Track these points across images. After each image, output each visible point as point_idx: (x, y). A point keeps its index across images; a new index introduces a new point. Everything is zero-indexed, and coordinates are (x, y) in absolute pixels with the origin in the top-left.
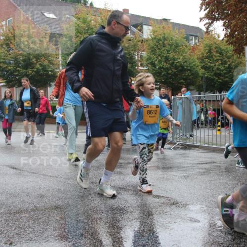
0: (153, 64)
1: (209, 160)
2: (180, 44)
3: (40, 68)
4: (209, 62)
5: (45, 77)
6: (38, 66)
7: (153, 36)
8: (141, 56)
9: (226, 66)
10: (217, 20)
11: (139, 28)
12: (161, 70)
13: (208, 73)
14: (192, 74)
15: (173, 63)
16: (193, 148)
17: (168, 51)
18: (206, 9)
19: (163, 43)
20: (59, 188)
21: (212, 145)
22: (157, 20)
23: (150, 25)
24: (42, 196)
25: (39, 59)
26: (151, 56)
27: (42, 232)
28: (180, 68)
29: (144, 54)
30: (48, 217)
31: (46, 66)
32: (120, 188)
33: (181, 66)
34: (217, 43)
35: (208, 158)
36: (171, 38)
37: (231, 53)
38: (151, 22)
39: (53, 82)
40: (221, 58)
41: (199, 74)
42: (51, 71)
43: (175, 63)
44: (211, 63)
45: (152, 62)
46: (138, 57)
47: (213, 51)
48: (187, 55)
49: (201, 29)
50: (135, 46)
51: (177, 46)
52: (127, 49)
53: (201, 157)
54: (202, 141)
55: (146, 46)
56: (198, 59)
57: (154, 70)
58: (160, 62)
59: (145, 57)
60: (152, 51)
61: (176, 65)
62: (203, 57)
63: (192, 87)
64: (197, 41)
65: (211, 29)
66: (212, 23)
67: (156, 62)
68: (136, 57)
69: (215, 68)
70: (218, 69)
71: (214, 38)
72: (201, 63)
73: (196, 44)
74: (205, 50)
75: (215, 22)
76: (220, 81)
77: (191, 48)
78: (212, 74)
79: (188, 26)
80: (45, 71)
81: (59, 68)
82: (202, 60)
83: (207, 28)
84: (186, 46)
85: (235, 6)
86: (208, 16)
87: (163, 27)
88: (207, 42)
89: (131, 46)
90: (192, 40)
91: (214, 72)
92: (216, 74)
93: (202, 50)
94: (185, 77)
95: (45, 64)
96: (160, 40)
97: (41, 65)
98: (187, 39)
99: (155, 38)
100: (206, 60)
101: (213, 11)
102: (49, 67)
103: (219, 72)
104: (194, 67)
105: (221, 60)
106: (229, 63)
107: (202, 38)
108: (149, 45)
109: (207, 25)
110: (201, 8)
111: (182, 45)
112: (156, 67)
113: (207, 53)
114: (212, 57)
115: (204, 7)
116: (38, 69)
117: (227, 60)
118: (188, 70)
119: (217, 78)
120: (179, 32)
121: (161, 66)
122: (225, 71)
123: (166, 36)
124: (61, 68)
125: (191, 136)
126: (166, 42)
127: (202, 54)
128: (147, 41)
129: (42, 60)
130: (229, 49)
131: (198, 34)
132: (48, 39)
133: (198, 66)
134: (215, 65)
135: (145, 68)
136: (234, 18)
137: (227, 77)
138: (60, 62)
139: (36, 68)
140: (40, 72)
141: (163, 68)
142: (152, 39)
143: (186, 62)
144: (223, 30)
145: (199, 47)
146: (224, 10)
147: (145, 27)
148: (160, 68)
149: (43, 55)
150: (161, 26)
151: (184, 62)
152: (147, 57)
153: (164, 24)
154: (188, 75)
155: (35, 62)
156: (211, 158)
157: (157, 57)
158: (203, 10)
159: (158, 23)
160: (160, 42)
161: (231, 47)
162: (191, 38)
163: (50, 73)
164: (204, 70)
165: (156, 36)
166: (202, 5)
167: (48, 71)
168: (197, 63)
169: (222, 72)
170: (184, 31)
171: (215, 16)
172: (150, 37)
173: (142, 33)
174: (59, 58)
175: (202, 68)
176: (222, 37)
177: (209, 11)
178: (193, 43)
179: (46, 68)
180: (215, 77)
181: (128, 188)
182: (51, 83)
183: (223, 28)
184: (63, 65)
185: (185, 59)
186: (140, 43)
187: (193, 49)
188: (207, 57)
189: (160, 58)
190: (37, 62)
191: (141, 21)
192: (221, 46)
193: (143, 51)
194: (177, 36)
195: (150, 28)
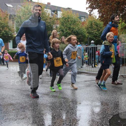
0: (63, 31)
1: (90, 79)
2: (76, 21)
3: (5, 33)
4: (91, 30)
5: (7, 37)
6: (3, 31)
7: (62, 17)
8: (56, 27)
9: (100, 32)
10: (95, 8)
11: (55, 12)
12: (67, 34)
13: (90, 35)
14: (83, 36)
15: (73, 30)
16: (82, 74)
17: (70, 24)
18: (90, 3)
19: (68, 20)
20: (13, 94)
21: (92, 72)
22: (65, 8)
23: (61, 11)
24: (4, 99)
25: (4, 28)
26: (62, 27)
27: (3, 117)
28: (76, 33)
29: (58, 26)
30: (6, 109)
31: (7, 31)
32: (44, 94)
33: (77, 32)
34: (95, 20)
35: (90, 78)
36: (72, 18)
37: (102, 25)
38: (62, 9)
39: (11, 40)
40: (97, 28)
41: (86, 36)
42: (10, 34)
43: (74, 30)
44: (92, 31)
45: (62, 30)
46: (55, 27)
47: (93, 25)
48: (80, 26)
49: (87, 13)
50: (53, 22)
51: (75, 22)
52: (49, 23)
53: (86, 78)
54: (87, 70)
55: (59, 21)
56: (85, 28)
57: (63, 34)
58: (66, 30)
59: (59, 27)
60: (62, 24)
61: (74, 31)
62: (88, 27)
63: (82, 43)
64: (85, 19)
65: (92, 13)
66: (92, 10)
67: (64, 30)
68: (54, 27)
69: (94, 33)
70: (95, 33)
71: (94, 18)
72: (87, 30)
73: (84, 21)
74: (89, 24)
75: (94, 10)
76: (97, 39)
77: (82, 23)
78: (92, 36)
79: (81, 12)
80: (7, 34)
81: (14, 33)
82: (87, 29)
83: (90, 13)
84: (79, 22)
85: (104, 2)
86: (90, 7)
87: (68, 12)
88: (90, 20)
89: (51, 22)
90: (82, 19)
91: (94, 35)
92: (94, 36)
93: (87, 24)
94: (79, 38)
95: (7, 30)
96: (66, 18)
97: (5, 31)
98: (80, 18)
99: (64, 18)
100: (90, 29)
101: (93, 4)
102: (9, 32)
103: (96, 35)
104: (83, 32)
105: (97, 29)
106: (101, 31)
107: (88, 18)
108: (60, 21)
109: (90, 11)
110: (87, 3)
111: (77, 21)
112: (64, 32)
113: (90, 25)
114: (92, 27)
115: (88, 2)
116: (3, 33)
117: (100, 29)
118: (80, 34)
119: (95, 38)
120: (76, 15)
121: (67, 32)
122: (99, 35)
123: (69, 16)
124: (15, 32)
125: (81, 67)
126: (69, 20)
127: (88, 26)
128: (59, 19)
129: (5, 29)
130: (101, 24)
131: (86, 16)
132: (8, 18)
133: (85, 32)
134: (94, 32)
135: (59, 33)
136: (103, 8)
137: (100, 38)
138: (15, 30)
139: (2, 33)
140: (4, 35)
141: (67, 33)
142: (62, 18)
143: (79, 30)
144: (98, 14)
145: (86, 22)
146: (98, 4)
147: (59, 12)
148: (66, 33)
149: (6, 26)
150: (67, 12)
151: (78, 30)
152: (60, 27)
153: (68, 10)
154: (80, 37)
155: (2, 29)
156: (91, 78)
157: (65, 27)
158: (88, 3)
159: (65, 10)
160: (66, 20)
161: (102, 23)
162: (82, 18)
163: (10, 35)
164: (88, 34)
165: (64, 17)
166: (87, 1)
167: (8, 34)
168: (85, 30)
169: (97, 35)
170: (78, 14)
171: (94, 7)
172: (61, 17)
173: (57, 15)
174: (14, 28)
175: (87, 33)
176: (97, 17)
177: (91, 4)
178: (83, 20)
179: (7, 33)
180: (94, 38)
181: (48, 94)
182: (10, 41)
183: (98, 13)
184: (16, 31)
185: (79, 28)
186: (56, 20)
187: (83, 23)
188: (90, 28)
189: (66, 28)
190: (3, 30)
191: (56, 9)
192: (97, 22)
193: (57, 24)
194: (75, 17)
195: (61, 12)
